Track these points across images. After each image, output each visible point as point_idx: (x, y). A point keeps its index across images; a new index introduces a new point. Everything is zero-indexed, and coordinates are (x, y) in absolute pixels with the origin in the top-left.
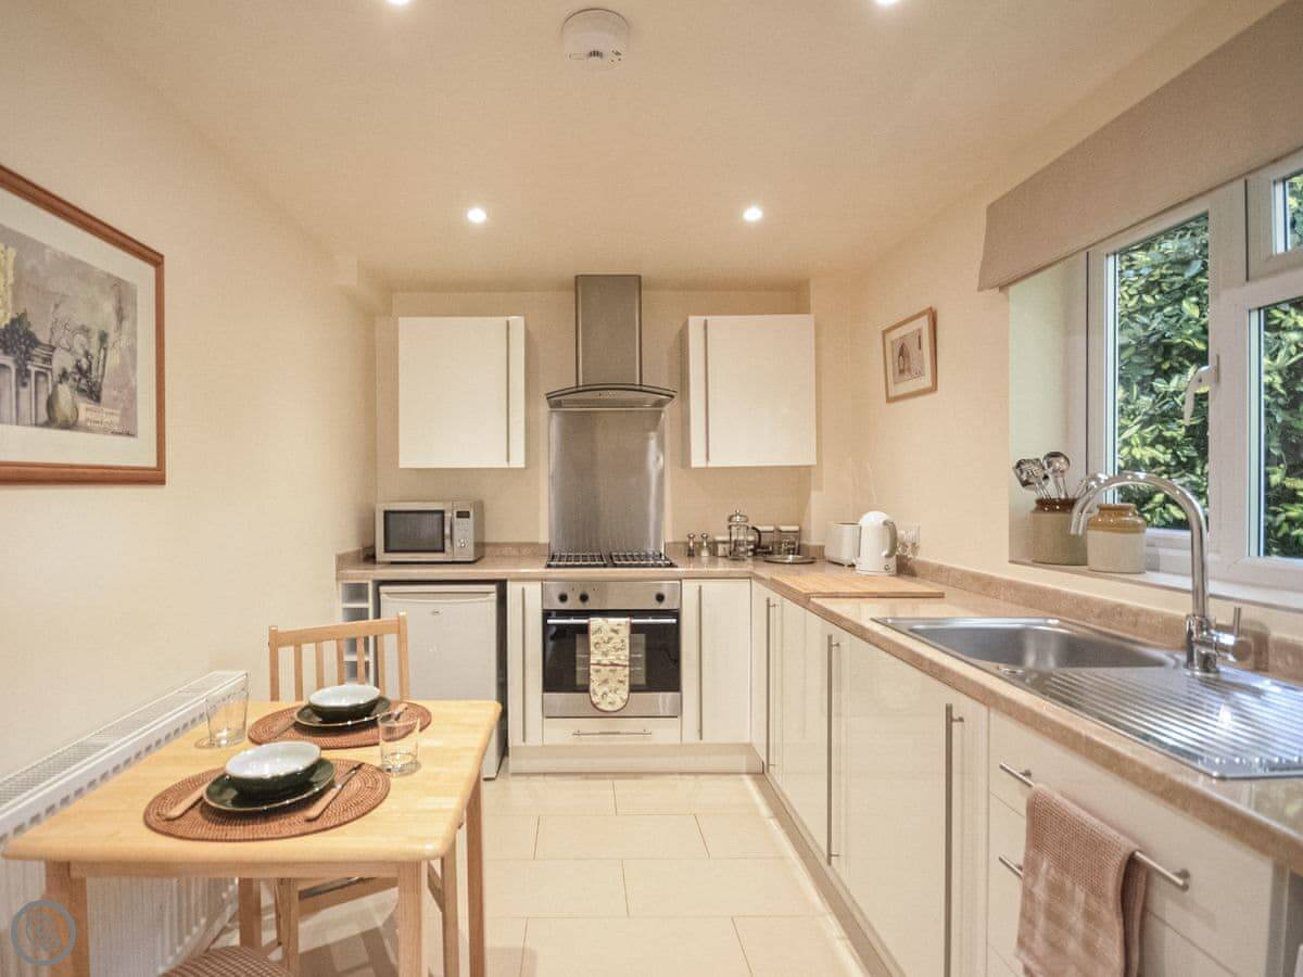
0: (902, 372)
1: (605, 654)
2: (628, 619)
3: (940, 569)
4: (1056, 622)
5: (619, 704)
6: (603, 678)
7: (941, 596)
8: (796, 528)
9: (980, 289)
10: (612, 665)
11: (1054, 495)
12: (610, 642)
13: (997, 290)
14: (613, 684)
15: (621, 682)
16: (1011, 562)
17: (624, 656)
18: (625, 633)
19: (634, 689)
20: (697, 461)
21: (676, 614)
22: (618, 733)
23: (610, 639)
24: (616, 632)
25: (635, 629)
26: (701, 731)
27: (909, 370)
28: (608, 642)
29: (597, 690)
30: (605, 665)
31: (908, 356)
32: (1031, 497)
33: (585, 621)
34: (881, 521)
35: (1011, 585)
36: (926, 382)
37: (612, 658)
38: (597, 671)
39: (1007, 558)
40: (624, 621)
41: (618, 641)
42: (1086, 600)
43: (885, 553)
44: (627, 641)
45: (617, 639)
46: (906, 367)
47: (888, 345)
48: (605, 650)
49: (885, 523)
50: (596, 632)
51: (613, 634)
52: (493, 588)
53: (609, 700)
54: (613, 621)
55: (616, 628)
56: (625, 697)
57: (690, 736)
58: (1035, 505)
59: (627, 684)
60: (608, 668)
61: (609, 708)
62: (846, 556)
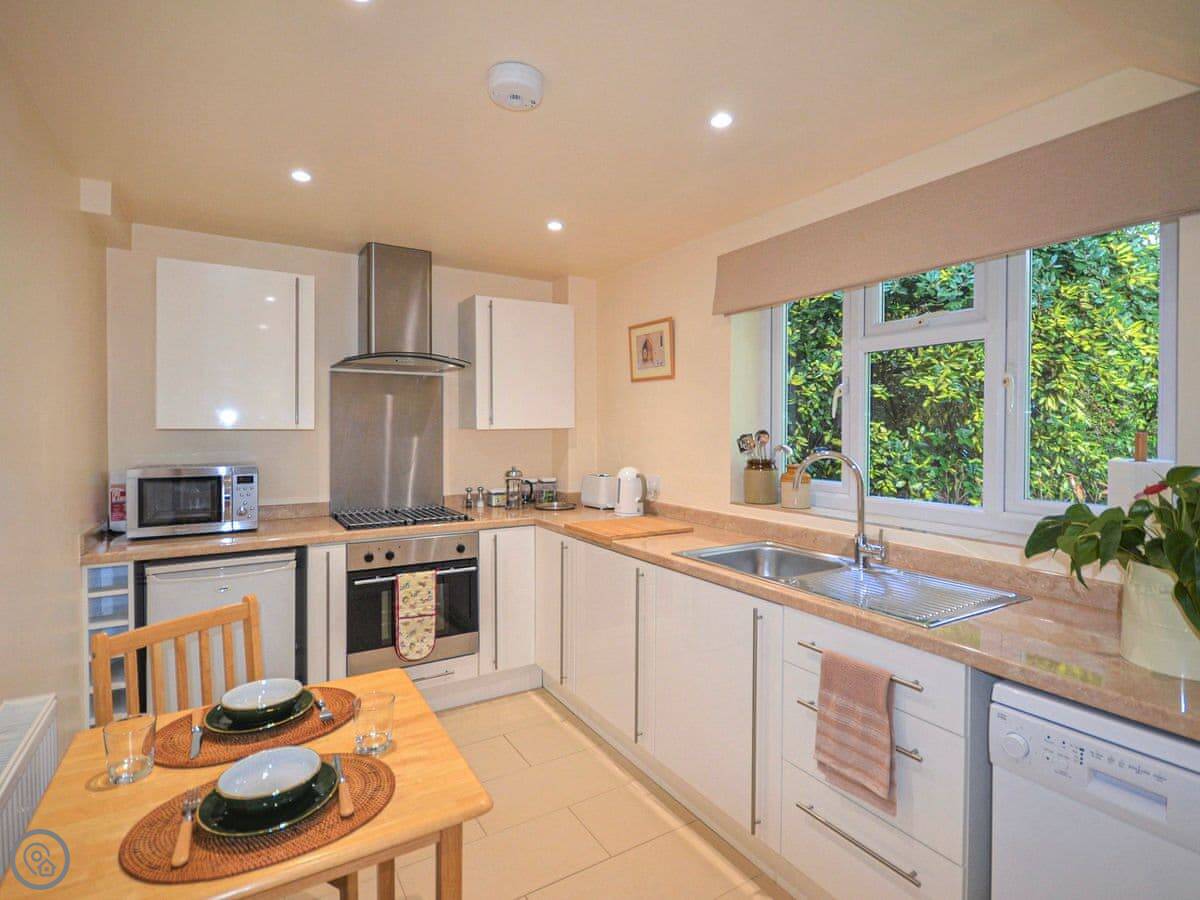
0: (645, 360)
1: (413, 607)
2: (433, 572)
3: (679, 510)
4: (771, 543)
5: (426, 651)
6: (412, 629)
7: (690, 531)
8: (553, 480)
9: (714, 314)
10: (421, 616)
11: (759, 458)
12: (418, 595)
13: (723, 316)
14: (420, 634)
15: (427, 630)
16: (732, 503)
17: (430, 606)
18: (432, 584)
19: (439, 635)
20: (482, 424)
21: (473, 562)
22: (423, 679)
23: (418, 592)
24: (423, 585)
25: (440, 579)
26: (496, 662)
27: (652, 359)
28: (416, 595)
29: (405, 641)
30: (413, 617)
31: (651, 350)
32: (744, 458)
33: (393, 578)
34: (635, 475)
35: (733, 519)
36: (666, 370)
37: (420, 609)
38: (406, 624)
39: (729, 501)
40: (430, 574)
41: (426, 592)
42: (785, 528)
43: (638, 499)
44: (433, 592)
45: (424, 593)
46: (649, 357)
47: (634, 340)
48: (412, 603)
49: (638, 476)
50: (404, 587)
51: (421, 587)
52: (292, 555)
53: (416, 649)
54: (420, 575)
55: (423, 581)
56: (431, 644)
57: (487, 667)
58: (746, 465)
59: (433, 631)
60: (416, 619)
61: (417, 657)
62: (603, 502)
